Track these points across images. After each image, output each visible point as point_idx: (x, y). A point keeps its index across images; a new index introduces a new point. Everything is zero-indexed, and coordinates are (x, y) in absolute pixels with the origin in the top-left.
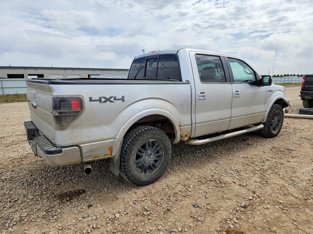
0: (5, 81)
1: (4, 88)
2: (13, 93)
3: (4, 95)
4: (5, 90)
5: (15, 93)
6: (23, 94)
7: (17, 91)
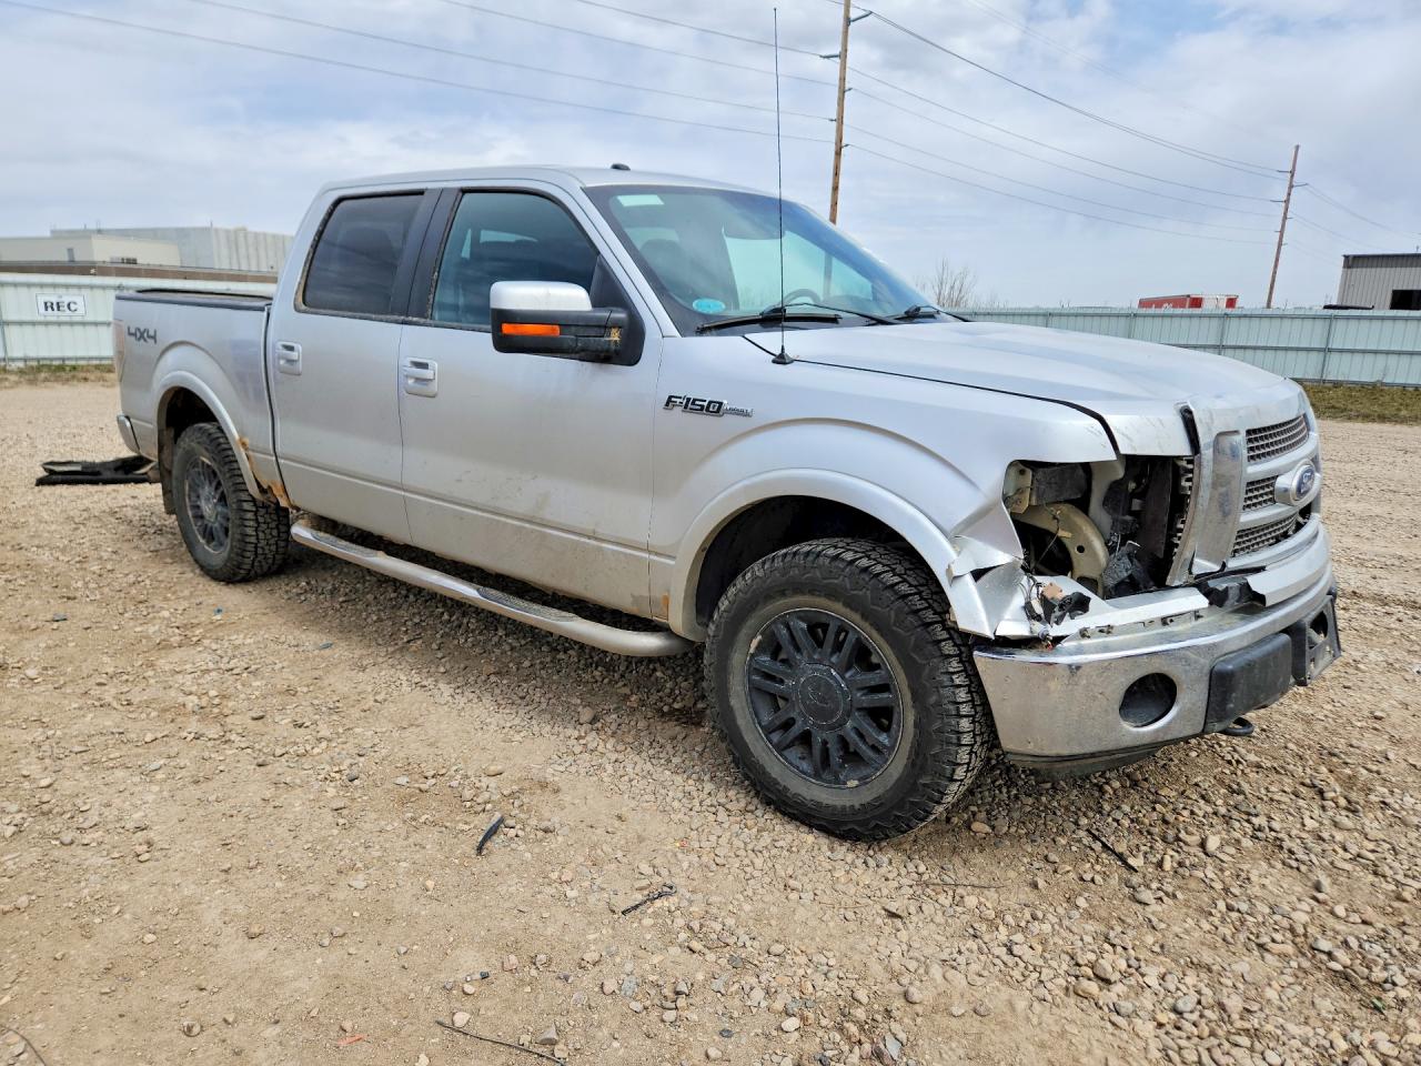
0: (1348, 318)
1: (1330, 350)
2: (1366, 378)
3: (1324, 381)
4: (1334, 358)
5: (1373, 380)
6: (1410, 385)
7: (1386, 368)
